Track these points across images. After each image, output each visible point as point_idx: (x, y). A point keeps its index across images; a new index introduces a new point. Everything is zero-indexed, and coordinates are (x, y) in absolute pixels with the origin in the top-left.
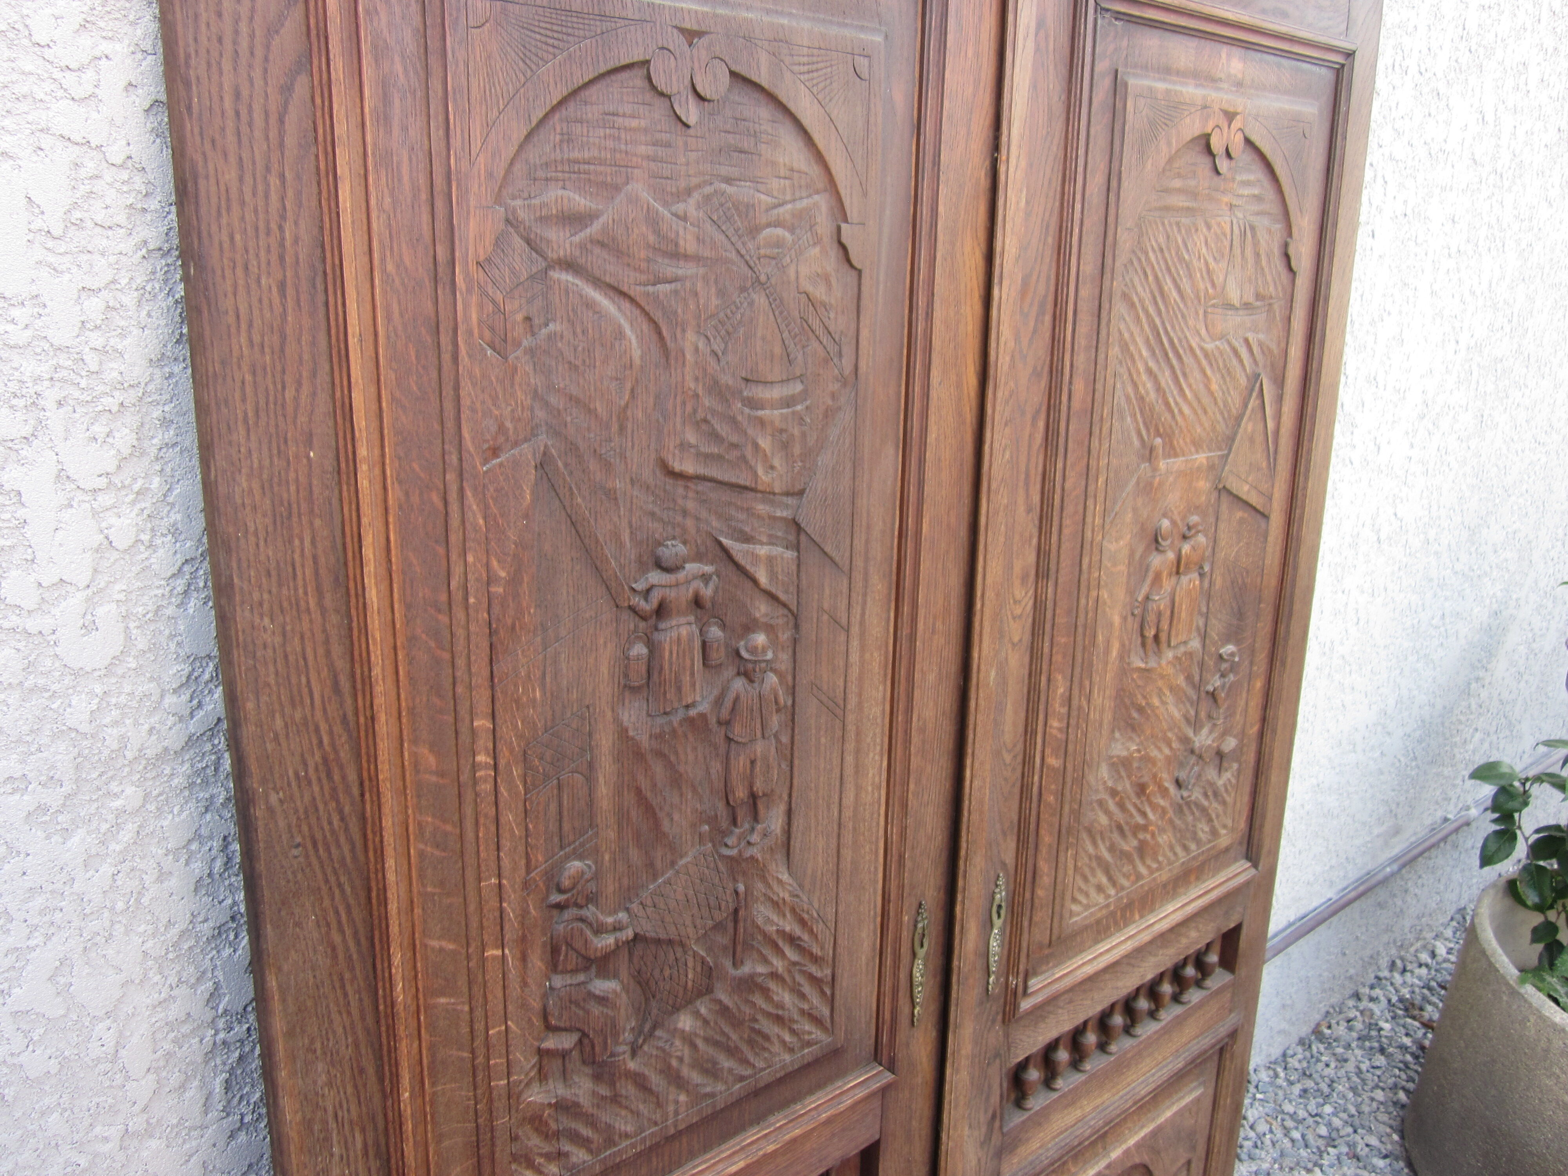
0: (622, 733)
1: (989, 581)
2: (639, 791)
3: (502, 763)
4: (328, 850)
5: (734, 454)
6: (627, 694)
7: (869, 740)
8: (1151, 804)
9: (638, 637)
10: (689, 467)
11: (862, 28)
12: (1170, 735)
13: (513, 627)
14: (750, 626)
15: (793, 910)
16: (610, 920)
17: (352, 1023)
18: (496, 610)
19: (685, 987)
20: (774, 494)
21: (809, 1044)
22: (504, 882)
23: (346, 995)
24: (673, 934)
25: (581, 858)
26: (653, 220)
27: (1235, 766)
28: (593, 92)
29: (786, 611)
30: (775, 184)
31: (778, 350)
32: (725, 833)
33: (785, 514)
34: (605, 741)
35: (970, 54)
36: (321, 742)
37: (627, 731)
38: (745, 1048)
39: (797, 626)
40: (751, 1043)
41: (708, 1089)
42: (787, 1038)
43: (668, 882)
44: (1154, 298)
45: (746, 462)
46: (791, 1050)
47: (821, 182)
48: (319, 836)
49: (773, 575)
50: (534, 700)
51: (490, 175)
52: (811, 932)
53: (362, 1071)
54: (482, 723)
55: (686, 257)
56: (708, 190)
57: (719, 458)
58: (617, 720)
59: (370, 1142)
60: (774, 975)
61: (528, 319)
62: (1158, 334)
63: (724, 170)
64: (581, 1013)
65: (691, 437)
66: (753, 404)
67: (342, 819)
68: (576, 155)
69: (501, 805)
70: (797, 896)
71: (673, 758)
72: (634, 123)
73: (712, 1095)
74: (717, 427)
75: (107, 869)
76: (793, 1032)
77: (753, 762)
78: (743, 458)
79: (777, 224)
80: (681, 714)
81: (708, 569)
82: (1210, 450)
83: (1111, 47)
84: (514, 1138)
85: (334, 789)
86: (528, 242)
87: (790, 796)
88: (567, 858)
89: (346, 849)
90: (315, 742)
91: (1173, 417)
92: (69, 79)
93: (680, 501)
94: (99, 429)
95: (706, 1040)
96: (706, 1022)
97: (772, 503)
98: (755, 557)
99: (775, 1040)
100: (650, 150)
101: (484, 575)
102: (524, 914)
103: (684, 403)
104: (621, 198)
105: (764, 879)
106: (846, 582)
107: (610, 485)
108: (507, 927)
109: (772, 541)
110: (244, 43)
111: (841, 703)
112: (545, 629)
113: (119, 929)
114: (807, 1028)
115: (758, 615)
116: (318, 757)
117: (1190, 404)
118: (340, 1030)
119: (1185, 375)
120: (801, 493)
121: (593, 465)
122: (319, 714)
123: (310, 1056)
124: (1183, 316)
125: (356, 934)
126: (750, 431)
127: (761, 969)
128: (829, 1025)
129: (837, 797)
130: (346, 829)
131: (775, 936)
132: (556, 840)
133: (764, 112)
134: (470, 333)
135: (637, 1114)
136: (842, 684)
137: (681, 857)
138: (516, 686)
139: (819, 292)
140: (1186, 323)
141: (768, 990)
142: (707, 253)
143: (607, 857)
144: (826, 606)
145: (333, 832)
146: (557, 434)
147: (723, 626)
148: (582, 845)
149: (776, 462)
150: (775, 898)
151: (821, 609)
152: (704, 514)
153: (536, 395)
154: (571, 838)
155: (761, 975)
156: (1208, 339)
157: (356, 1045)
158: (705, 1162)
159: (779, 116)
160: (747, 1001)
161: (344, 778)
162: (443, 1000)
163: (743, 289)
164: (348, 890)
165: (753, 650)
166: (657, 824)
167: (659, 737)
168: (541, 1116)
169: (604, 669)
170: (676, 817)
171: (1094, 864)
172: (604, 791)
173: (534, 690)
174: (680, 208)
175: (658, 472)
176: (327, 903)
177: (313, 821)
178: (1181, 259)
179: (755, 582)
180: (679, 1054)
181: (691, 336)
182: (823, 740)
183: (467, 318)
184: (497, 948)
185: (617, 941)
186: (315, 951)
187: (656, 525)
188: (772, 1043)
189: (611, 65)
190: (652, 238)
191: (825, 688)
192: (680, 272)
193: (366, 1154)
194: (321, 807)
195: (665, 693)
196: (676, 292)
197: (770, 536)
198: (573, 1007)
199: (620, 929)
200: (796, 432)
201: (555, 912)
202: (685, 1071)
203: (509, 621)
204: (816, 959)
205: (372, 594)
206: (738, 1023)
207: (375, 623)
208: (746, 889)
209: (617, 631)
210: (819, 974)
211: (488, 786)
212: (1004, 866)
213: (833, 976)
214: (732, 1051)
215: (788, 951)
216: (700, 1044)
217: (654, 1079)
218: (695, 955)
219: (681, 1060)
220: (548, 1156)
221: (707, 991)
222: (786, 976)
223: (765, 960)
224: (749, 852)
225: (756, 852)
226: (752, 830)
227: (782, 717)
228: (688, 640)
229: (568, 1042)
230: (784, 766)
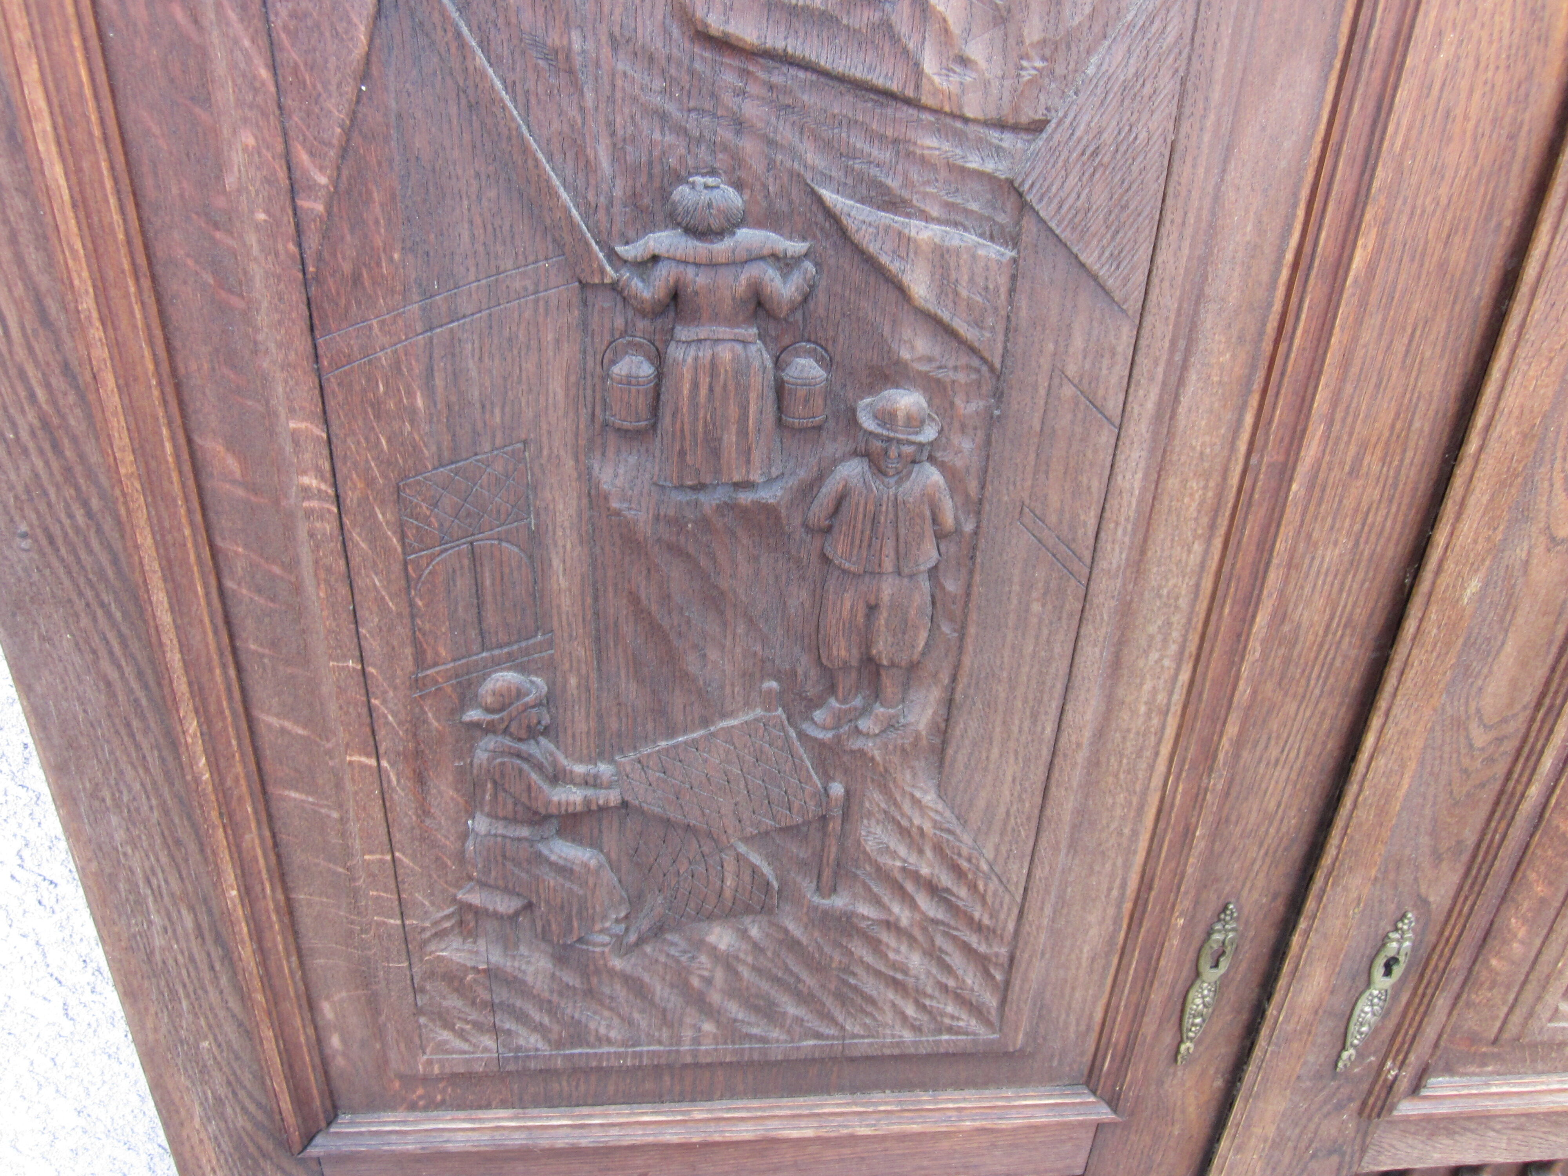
0: (595, 501)
1: (1512, 400)
2: (634, 599)
3: (351, 497)
4: (74, 551)
5: (866, 16)
6: (612, 439)
7: (1152, 629)
9: (638, 347)
10: (748, 29)
13: (356, 279)
14: (888, 373)
15: (938, 849)
16: (579, 769)
17: (154, 783)
18: (312, 241)
19: (720, 894)
20: (966, 120)
21: (952, 1030)
22: (371, 670)
23: (138, 747)
25: (522, 669)
29: (976, 362)
32: (814, 703)
33: (989, 167)
34: (562, 508)
36: (32, 396)
37: (606, 498)
38: (829, 1002)
39: (998, 395)
40: (841, 998)
41: (755, 1031)
42: (910, 1011)
43: (695, 743)
45: (895, 39)
46: (917, 1029)
48: (56, 531)
49: (945, 285)
50: (413, 411)
52: (973, 887)
53: (178, 842)
54: (306, 427)
57: (825, 20)
59: (205, 926)
60: (893, 927)
64: (523, 875)
67: (89, 514)
69: (355, 561)
70: (949, 831)
71: (703, 562)
73: (763, 1039)
76: (922, 1007)
77: (872, 609)
78: (887, 27)
80: (719, 496)
81: (796, 247)
84: (418, 990)
85: (68, 471)
87: (954, 679)
88: (497, 664)
89: (104, 559)
90: (23, 394)
93: (728, 98)
95: (757, 970)
96: (757, 948)
97: (960, 138)
98: (904, 240)
99: (887, 1008)
101: (282, 174)
102: (416, 724)
105: (884, 789)
106: (1127, 334)
107: (554, 39)
108: (381, 733)
109: (955, 217)
111: (1087, 555)
112: (427, 294)
114: (950, 1009)
115: (905, 355)
116: (31, 415)
118: (137, 786)
120: (1037, 127)
122: (21, 353)
123: (96, 803)
125: (140, 675)
127: (865, 909)
128: (994, 1016)
129: (1055, 705)
130: (99, 531)
131: (899, 877)
132: (473, 633)
135: (629, 1022)
136: (1092, 523)
137: (724, 716)
138: (371, 379)
141: (879, 941)
143: (573, 681)
144: (1071, 370)
145: (77, 530)
147: (828, 363)
148: (526, 652)
149: (976, 50)
150: (904, 823)
151: (1058, 372)
152: (786, 134)
154: (502, 637)
155: (864, 918)
157: (166, 812)
158: (748, 1109)
160: (837, 944)
161: (82, 457)
162: (293, 794)
164: (118, 615)
165: (887, 418)
166: (673, 657)
167: (677, 523)
168: (461, 980)
169: (557, 386)
170: (713, 655)
172: (564, 583)
173: (411, 394)
175: (676, 32)
176: (85, 621)
177: (43, 507)
179: (902, 291)
180: (706, 973)
182: (1036, 607)
184: (368, 755)
185: (587, 801)
186: (80, 682)
187: (669, 138)
188: (881, 1010)
191: (1053, 519)
193: (200, 935)
194: (52, 492)
195: (682, 453)
197: (950, 206)
198: (509, 865)
199: (597, 786)
201: (475, 734)
202: (715, 997)
203: (347, 267)
204: (978, 928)
205: (56, 172)
206: (818, 968)
207: (69, 223)
208: (848, 794)
209: (584, 325)
210: (983, 949)
211: (329, 527)
212: (1422, 903)
213: (1012, 959)
214: (805, 998)
215: (923, 901)
216: (745, 973)
217: (660, 990)
218: (739, 857)
219: (709, 981)
220: (477, 1025)
221: (766, 909)
222: (917, 933)
223: (877, 902)
224: (857, 744)
225: (871, 747)
226: (865, 711)
227: (951, 548)
228: (741, 371)
229: (505, 905)
230: (946, 628)
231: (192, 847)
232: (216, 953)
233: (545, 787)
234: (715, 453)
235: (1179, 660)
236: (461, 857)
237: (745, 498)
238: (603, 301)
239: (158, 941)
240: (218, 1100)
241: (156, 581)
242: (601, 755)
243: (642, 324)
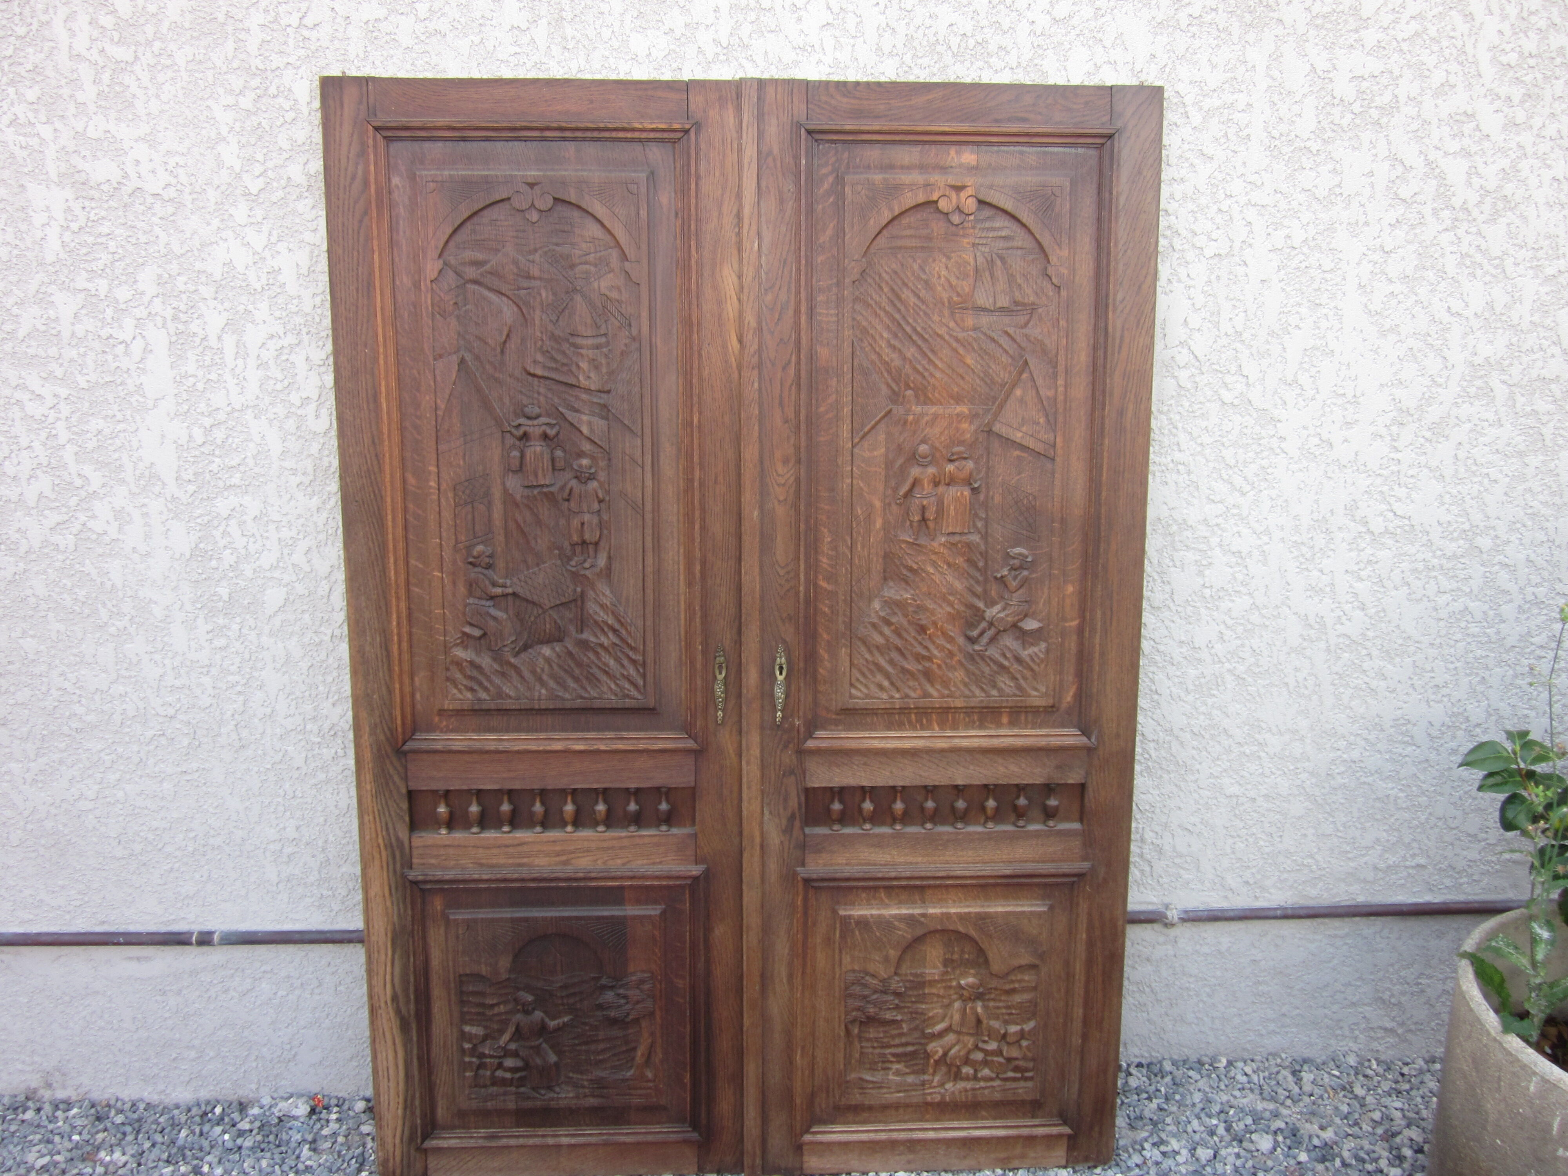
0: (505, 490)
2: (516, 522)
3: (442, 489)
4: (369, 506)
5: (565, 369)
8: (934, 643)
10: (539, 372)
11: (635, 171)
12: (951, 598)
13: (449, 431)
14: (581, 454)
15: (613, 613)
16: (500, 581)
18: (439, 422)
19: (545, 632)
20: (592, 391)
21: (628, 696)
22: (443, 543)
23: (374, 571)
24: (535, 598)
25: (486, 546)
26: (516, 263)
27: (1043, 645)
28: (485, 212)
29: (602, 451)
30: (584, 246)
31: (589, 321)
32: (570, 559)
33: (598, 401)
34: (497, 493)
35: (717, 174)
36: (367, 462)
37: (509, 490)
38: (584, 680)
39: (610, 460)
40: (587, 678)
41: (560, 694)
42: (613, 686)
43: (535, 573)
44: (892, 302)
45: (573, 373)
46: (616, 695)
47: (612, 244)
48: (365, 500)
49: (592, 430)
50: (459, 465)
51: (437, 247)
52: (626, 629)
53: (380, 607)
54: (433, 469)
55: (534, 278)
56: (546, 249)
57: (556, 369)
58: (503, 484)
59: (384, 644)
60: (601, 645)
61: (456, 303)
62: (899, 324)
63: (554, 240)
64: (484, 621)
65: (539, 357)
66: (575, 346)
67: (375, 495)
68: (478, 238)
69: (442, 508)
70: (615, 606)
71: (535, 510)
72: (506, 223)
73: (563, 699)
74: (555, 356)
75: (325, 515)
76: (617, 684)
77: (583, 524)
78: (571, 371)
79: (586, 263)
81: (554, 422)
82: (972, 404)
83: (833, 159)
84: (447, 669)
85: (372, 482)
86: (456, 272)
87: (610, 548)
88: (478, 544)
89: (376, 508)
91: (924, 377)
92: (309, 224)
93: (536, 387)
94: (321, 343)
95: (560, 666)
96: (559, 656)
97: (591, 395)
98: (580, 419)
99: (604, 684)
100: (515, 234)
101: (434, 406)
102: (454, 561)
103: (535, 343)
104: (500, 255)
105: (593, 589)
106: (639, 441)
107: (497, 375)
108: (444, 565)
109: (593, 414)
110: (346, 207)
111: (641, 506)
112: (465, 435)
113: (329, 542)
114: (627, 686)
116: (365, 467)
117: (943, 371)
118: (371, 586)
119: (933, 351)
120: (608, 392)
121: (488, 367)
122: (366, 450)
123: (358, 591)
124: (925, 313)
125: (379, 545)
126: (574, 359)
127: (592, 639)
128: (643, 690)
130: (377, 503)
131: (602, 624)
132: (472, 533)
133: (576, 213)
134: (427, 308)
135: (516, 687)
136: (640, 495)
137: (544, 563)
138: (450, 457)
139: (614, 295)
140: (930, 318)
141: (598, 653)
142: (546, 276)
144: (627, 452)
145: (371, 500)
146: (470, 351)
147: (565, 451)
149: (592, 375)
150: (601, 602)
151: (624, 453)
152: (550, 395)
153: (459, 334)
154: (480, 534)
155: (592, 642)
156: (958, 330)
157: (379, 595)
158: (559, 734)
159: (585, 215)
160: (585, 654)
161: (376, 479)
162: (417, 590)
163: (567, 293)
164: (377, 526)
165: (581, 466)
166: (528, 542)
167: (528, 497)
168: (463, 665)
169: (496, 459)
170: (539, 541)
171: (872, 667)
172: (497, 517)
174: (531, 257)
175: (523, 373)
176: (367, 529)
177: (363, 493)
178: (919, 278)
179: (581, 432)
180: (542, 667)
181: (538, 313)
182: (630, 524)
183: (426, 302)
184: (440, 573)
185: (503, 592)
186: (362, 549)
187: (523, 397)
188: (602, 685)
189: (492, 201)
190: (515, 270)
191: (630, 495)
192: (531, 285)
193: (381, 645)
194: (366, 488)
195: (528, 477)
196: (529, 294)
197: (590, 411)
198: (480, 617)
199: (506, 587)
200: (604, 361)
201: (470, 567)
202: (545, 677)
203: (446, 428)
204: (632, 648)
205: (384, 406)
206: (579, 664)
207: (385, 417)
208: (583, 592)
209: (503, 442)
210: (634, 657)
211: (435, 497)
212: (784, 642)
213: (644, 662)
214: (576, 680)
215: (611, 635)
216: (555, 667)
217: (527, 674)
218: (550, 616)
219: (543, 670)
220: (466, 687)
221: (560, 640)
222: (611, 650)
223: (596, 636)
224: (582, 572)
225: (587, 573)
226: (585, 561)
227: (603, 505)
228: (542, 454)
229: (477, 633)
230: (605, 532)
231: (384, 608)
232: (385, 653)
233: (490, 587)
234: (536, 476)
235: (679, 545)
236: (464, 614)
237: (545, 490)
238: (508, 435)
239: (367, 648)
240: (376, 725)
241: (389, 512)
242: (506, 577)
243: (517, 443)
